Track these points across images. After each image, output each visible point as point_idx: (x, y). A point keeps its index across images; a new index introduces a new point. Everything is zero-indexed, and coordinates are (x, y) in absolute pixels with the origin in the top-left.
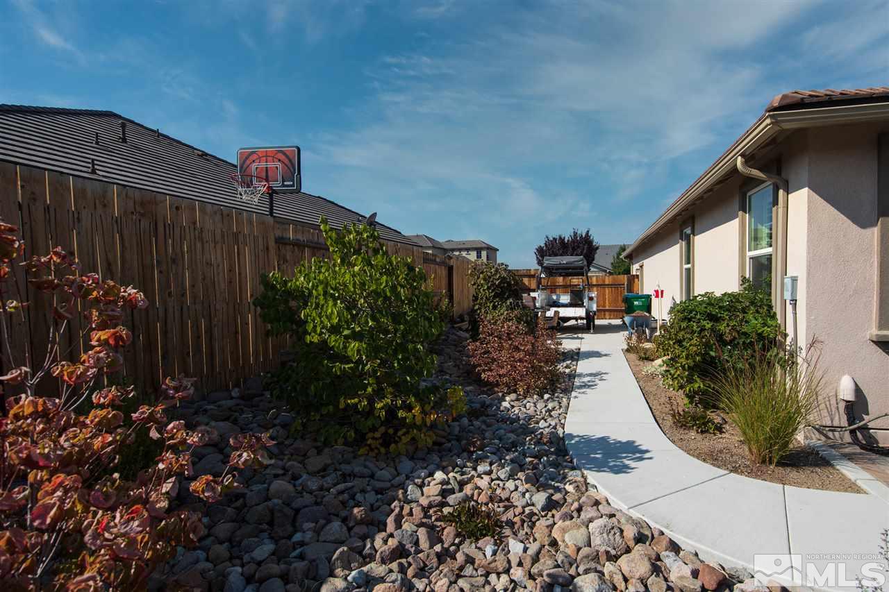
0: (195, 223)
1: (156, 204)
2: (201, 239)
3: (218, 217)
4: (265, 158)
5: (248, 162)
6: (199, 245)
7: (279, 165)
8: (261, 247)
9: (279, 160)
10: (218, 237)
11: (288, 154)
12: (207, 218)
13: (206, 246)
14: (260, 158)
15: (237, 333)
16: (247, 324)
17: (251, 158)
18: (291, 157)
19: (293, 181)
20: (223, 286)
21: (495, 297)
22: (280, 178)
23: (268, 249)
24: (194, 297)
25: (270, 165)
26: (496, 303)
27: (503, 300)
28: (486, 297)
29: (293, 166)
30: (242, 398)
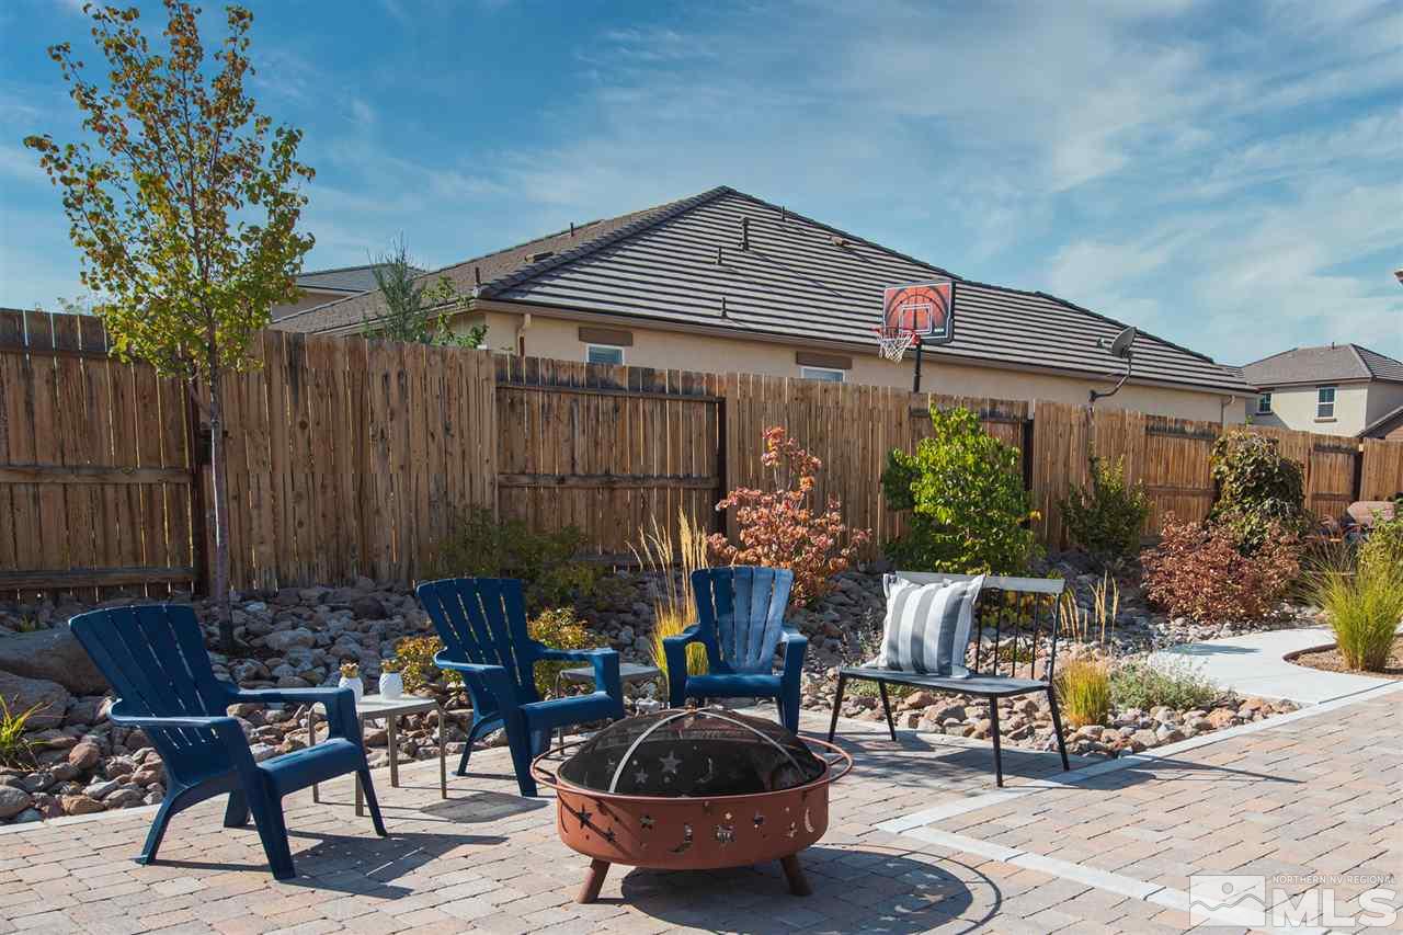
0: (837, 403)
1: (811, 389)
2: (842, 417)
3: (857, 395)
4: (913, 298)
5: (895, 304)
6: (840, 422)
7: (930, 306)
8: (894, 423)
9: (931, 300)
10: (855, 416)
11: (941, 290)
12: (848, 396)
13: (846, 424)
14: (909, 298)
15: (866, 512)
16: (876, 503)
17: (899, 298)
18: (945, 296)
19: (944, 327)
20: (857, 464)
21: (1245, 494)
22: (930, 324)
23: (901, 424)
24: (834, 473)
25: (920, 306)
26: (1247, 506)
27: (1259, 499)
28: (1232, 495)
29: (946, 306)
30: (866, 573)
